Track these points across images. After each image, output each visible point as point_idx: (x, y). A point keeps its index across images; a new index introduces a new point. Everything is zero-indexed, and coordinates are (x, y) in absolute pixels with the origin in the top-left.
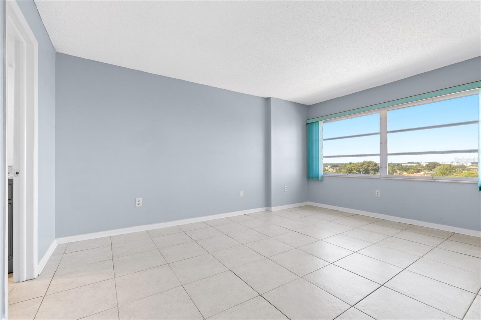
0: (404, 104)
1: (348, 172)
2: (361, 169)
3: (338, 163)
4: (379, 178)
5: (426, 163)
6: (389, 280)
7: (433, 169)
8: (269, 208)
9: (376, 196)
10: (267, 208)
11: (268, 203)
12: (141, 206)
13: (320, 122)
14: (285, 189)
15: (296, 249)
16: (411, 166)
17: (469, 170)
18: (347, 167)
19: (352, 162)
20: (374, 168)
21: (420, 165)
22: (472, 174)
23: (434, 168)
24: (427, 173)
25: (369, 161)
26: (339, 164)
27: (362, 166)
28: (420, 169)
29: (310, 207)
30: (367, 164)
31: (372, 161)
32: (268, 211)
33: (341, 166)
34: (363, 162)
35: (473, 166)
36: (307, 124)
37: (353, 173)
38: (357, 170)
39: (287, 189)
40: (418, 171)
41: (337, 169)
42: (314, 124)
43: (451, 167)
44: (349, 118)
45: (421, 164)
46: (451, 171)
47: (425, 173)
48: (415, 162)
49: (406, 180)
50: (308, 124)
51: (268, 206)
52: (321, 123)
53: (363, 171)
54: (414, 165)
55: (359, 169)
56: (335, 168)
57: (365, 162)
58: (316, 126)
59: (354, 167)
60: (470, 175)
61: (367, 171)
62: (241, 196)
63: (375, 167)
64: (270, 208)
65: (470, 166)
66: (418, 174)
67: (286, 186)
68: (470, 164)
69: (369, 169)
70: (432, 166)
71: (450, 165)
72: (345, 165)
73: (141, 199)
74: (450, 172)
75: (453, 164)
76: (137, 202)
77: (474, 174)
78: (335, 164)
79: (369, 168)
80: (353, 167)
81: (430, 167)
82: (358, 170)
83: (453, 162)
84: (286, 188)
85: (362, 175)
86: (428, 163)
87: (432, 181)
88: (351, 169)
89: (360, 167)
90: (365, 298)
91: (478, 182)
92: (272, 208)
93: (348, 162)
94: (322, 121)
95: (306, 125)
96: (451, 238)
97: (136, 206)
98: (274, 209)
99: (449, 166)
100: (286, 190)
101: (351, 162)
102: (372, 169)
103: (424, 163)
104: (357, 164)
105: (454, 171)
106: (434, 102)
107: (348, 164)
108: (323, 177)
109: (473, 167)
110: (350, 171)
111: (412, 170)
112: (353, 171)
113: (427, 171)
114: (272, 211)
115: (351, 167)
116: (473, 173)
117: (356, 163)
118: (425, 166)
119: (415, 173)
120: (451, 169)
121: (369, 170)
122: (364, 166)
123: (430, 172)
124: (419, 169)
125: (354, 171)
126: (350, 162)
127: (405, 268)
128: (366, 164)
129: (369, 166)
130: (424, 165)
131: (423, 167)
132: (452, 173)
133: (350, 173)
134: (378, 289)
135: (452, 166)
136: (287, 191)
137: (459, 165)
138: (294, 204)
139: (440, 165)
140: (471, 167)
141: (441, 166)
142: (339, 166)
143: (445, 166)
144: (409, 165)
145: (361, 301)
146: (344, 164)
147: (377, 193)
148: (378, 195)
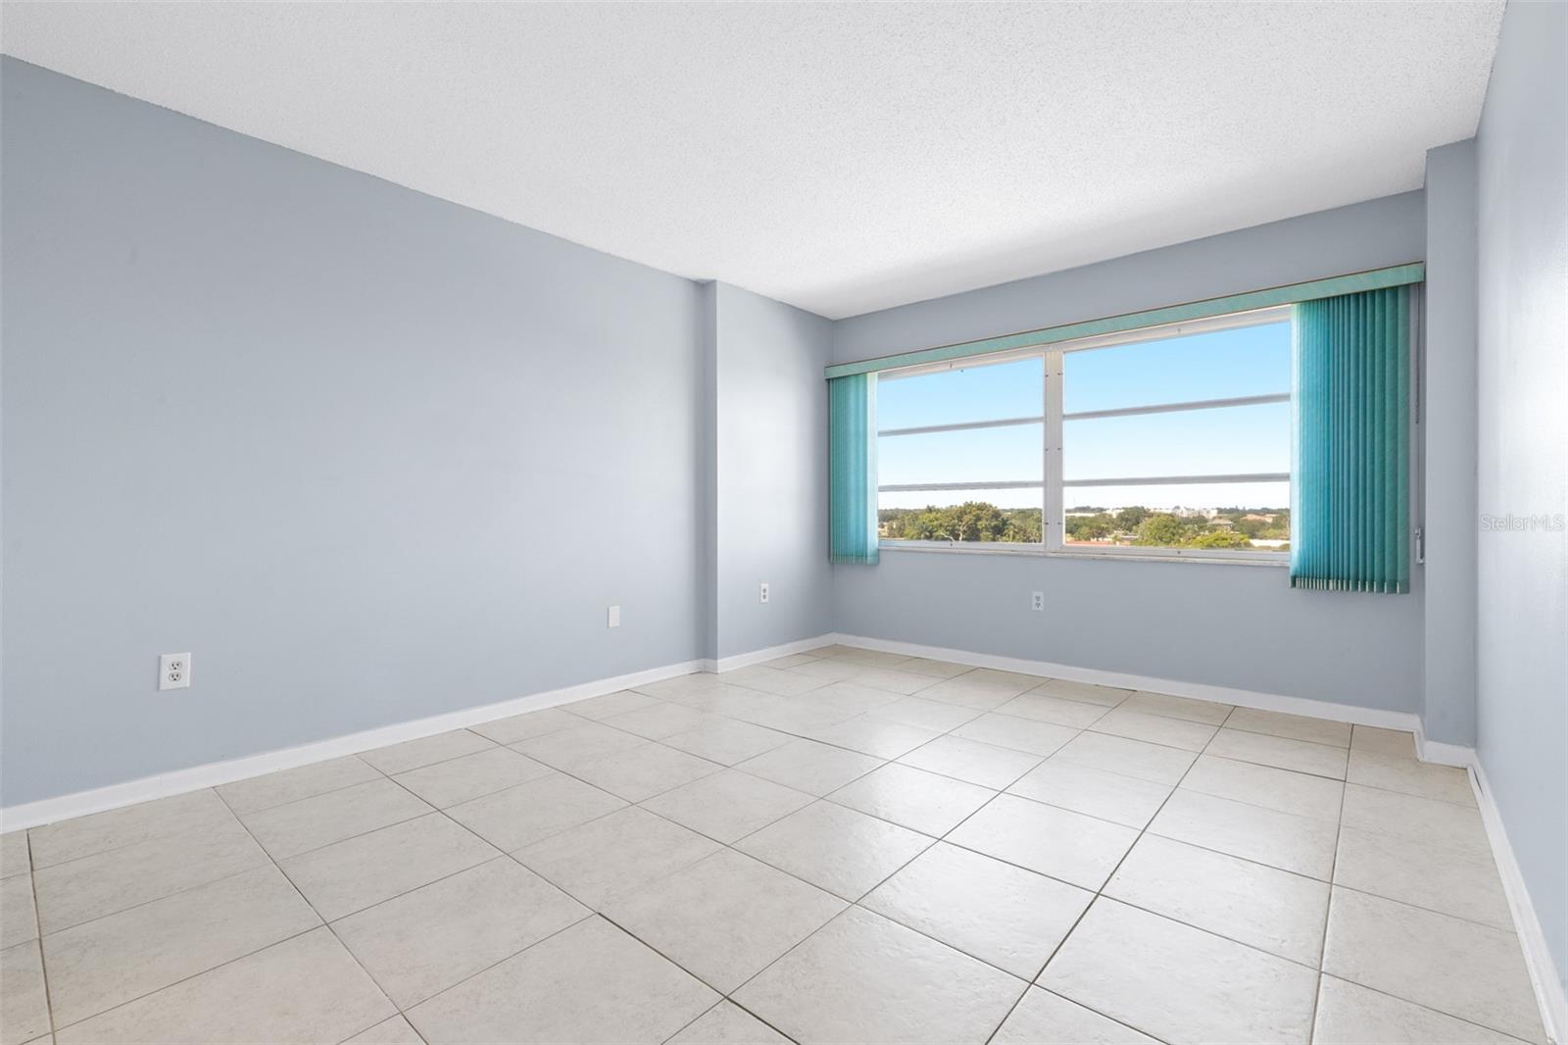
0: (1109, 337)
1: (923, 536)
2: (957, 527)
3: (893, 508)
4: (1041, 554)
5: (1119, 511)
6: (1112, 875)
7: (1134, 528)
8: (709, 661)
9: (1035, 608)
10: (701, 662)
11: (704, 645)
12: (188, 685)
13: (869, 374)
14: (762, 594)
15: (822, 801)
16: (1084, 518)
17: (1213, 529)
18: (920, 522)
19: (933, 507)
20: (993, 524)
21: (1104, 516)
22: (1223, 539)
23: (1137, 523)
24: (1121, 536)
25: (978, 502)
26: (897, 510)
27: (960, 519)
28: (1105, 526)
29: (838, 653)
30: (974, 513)
31: (987, 503)
32: (707, 672)
33: (903, 517)
34: (962, 505)
35: (1220, 518)
36: (828, 380)
37: (937, 539)
38: (947, 530)
39: (767, 594)
40: (1101, 533)
41: (891, 528)
42: (852, 381)
43: (1174, 521)
44: (957, 369)
45: (1108, 512)
46: (1175, 531)
47: (1115, 538)
48: (1093, 506)
49: (1114, 560)
50: (833, 379)
51: (705, 657)
52: (873, 380)
53: (964, 532)
54: (1091, 515)
55: (954, 526)
56: (885, 524)
57: (969, 505)
58: (857, 389)
59: (940, 522)
60: (1218, 542)
61: (973, 535)
62: (611, 625)
63: (994, 520)
64: (714, 661)
65: (1214, 518)
66: (1100, 539)
67: (764, 586)
68: (1214, 513)
69: (979, 527)
70: (1132, 518)
71: (1171, 515)
72: (914, 515)
73: (186, 658)
74: (1174, 535)
75: (1178, 512)
76: (166, 672)
77: (1226, 539)
78: (886, 510)
79: (981, 524)
80: (937, 520)
81: (1127, 520)
82: (950, 528)
83: (1178, 508)
84: (765, 590)
85: (961, 545)
86: (1122, 511)
87: (1179, 563)
88: (930, 528)
89: (956, 521)
90: (1062, 948)
91: (1288, 564)
92: (719, 661)
93: (923, 507)
94: (876, 374)
95: (826, 383)
96: (1229, 723)
97: (162, 688)
98: (725, 664)
99: (1171, 518)
100: (765, 597)
101: (931, 505)
102: (987, 529)
103: (1113, 510)
104: (946, 511)
105: (1181, 531)
106: (1183, 336)
107: (922, 512)
108: (878, 552)
109: (1221, 522)
110: (928, 534)
111: (1085, 530)
112: (937, 534)
113: (1120, 533)
114: (719, 672)
115: (931, 521)
116: (1223, 536)
117: (944, 507)
118: (1118, 517)
119: (1093, 537)
120: (1174, 528)
121: (978, 530)
122: (966, 518)
123: (1126, 534)
124: (1103, 525)
125: (941, 533)
126: (928, 507)
127: (1145, 828)
128: (970, 513)
129: (978, 519)
130: (1114, 516)
131: (1111, 521)
132: (1177, 537)
133: (928, 538)
134: (1088, 908)
135: (1176, 519)
136: (767, 600)
137: (1191, 517)
138: (788, 645)
139: (1151, 515)
140: (1217, 522)
141: (1151, 519)
142: (899, 517)
143: (1162, 517)
144: (1078, 515)
145: (1053, 960)
146: (910, 511)
147: (1035, 601)
148: (1038, 605)
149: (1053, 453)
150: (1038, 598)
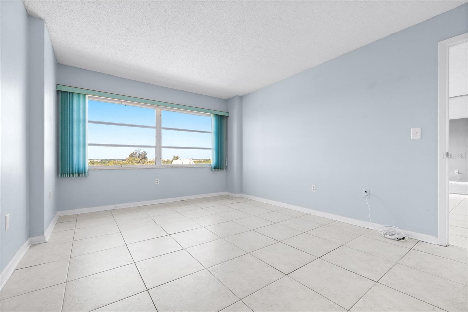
4: (158, 168)
13: (86, 95)
14: (50, 195)
32: (36, 244)
51: (30, 237)
91: (211, 167)
92: (45, 235)
108: (88, 172)
147: (156, 182)
148: (157, 183)
149: (159, 137)
150: (157, 181)
